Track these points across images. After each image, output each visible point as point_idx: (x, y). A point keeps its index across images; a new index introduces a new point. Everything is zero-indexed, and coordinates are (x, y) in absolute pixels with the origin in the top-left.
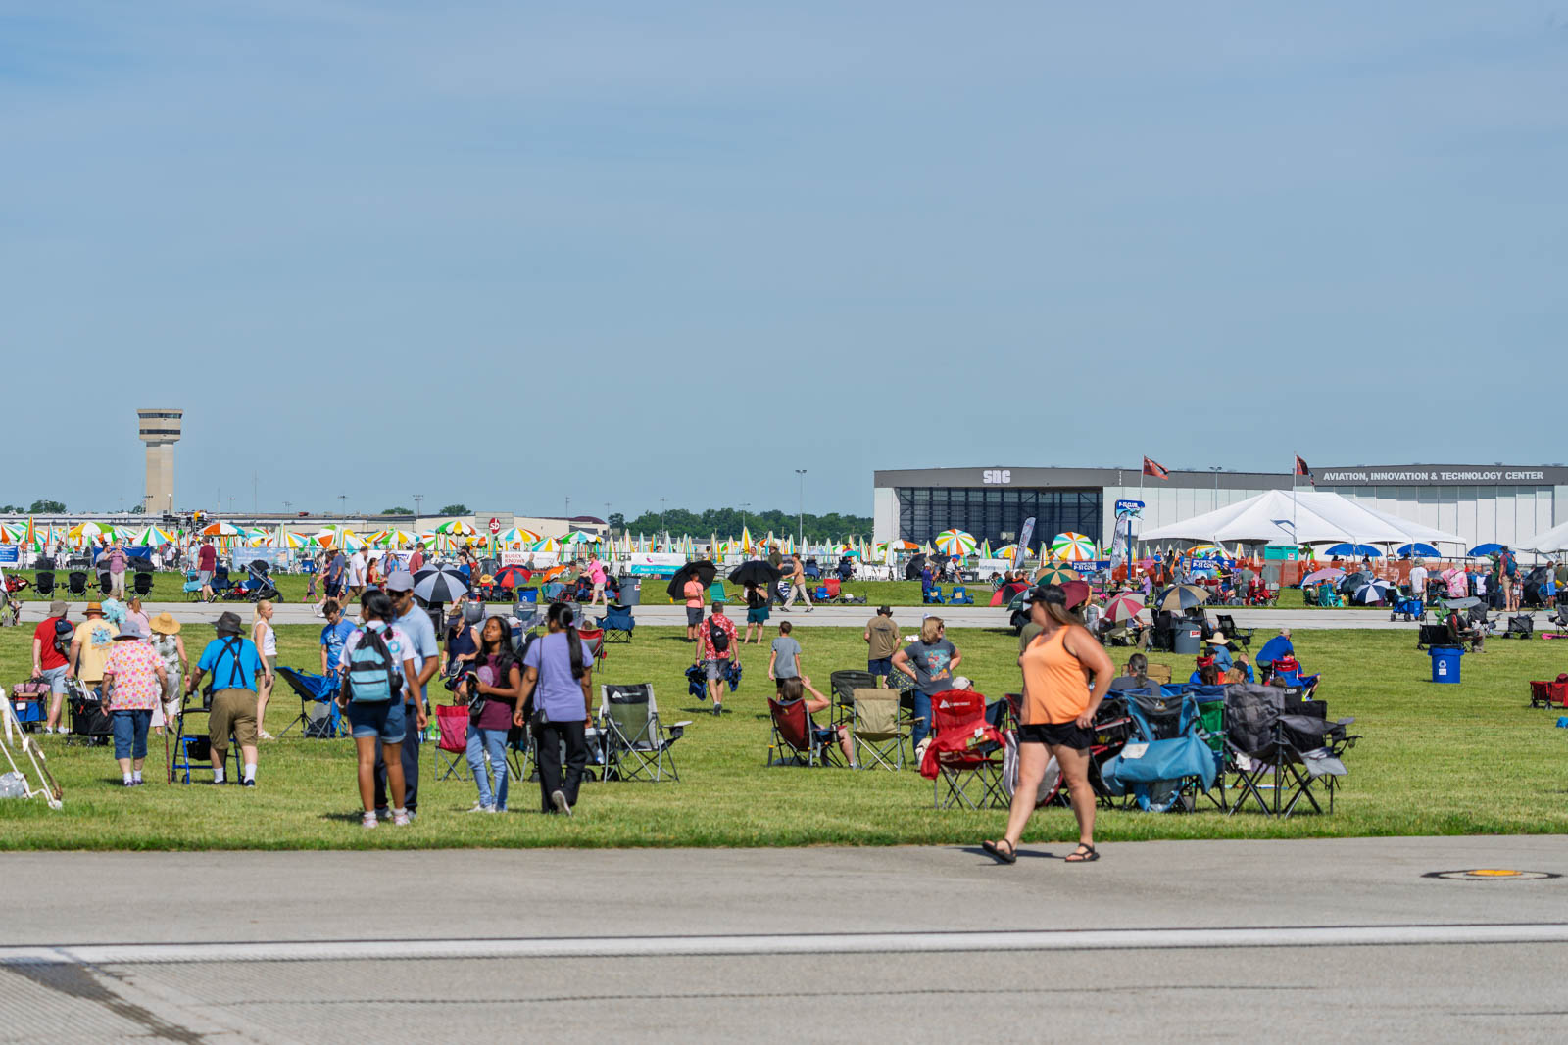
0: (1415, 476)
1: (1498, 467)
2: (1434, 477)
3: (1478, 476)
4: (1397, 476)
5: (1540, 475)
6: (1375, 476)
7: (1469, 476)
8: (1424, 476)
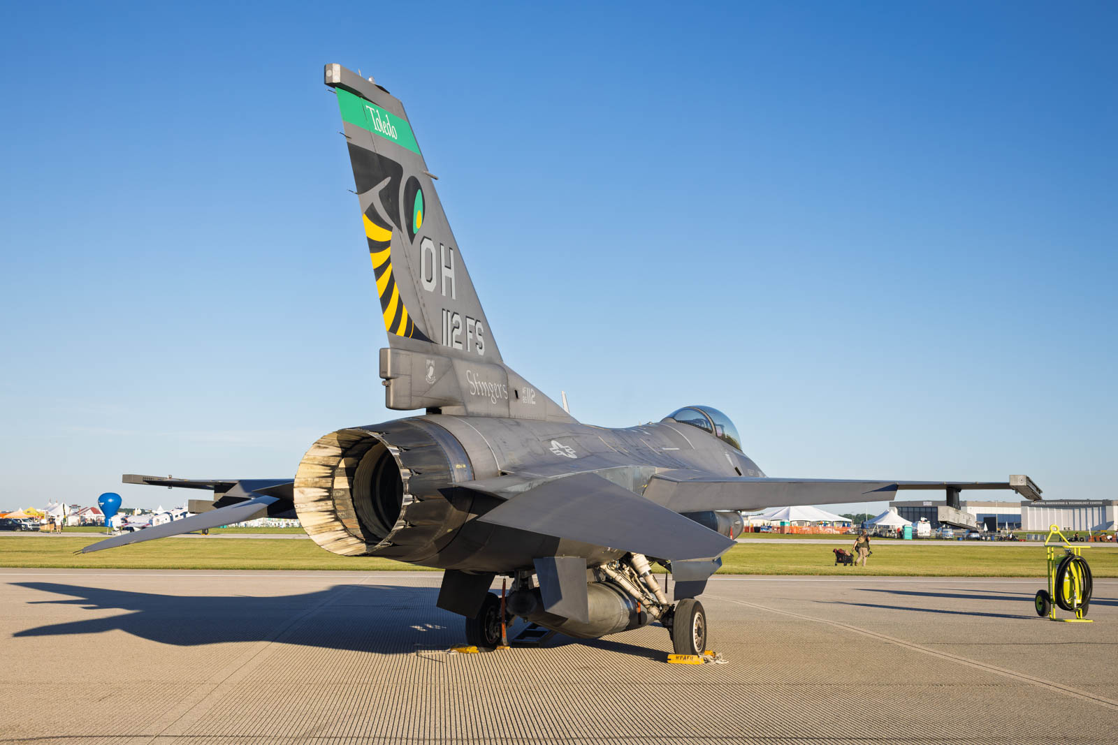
0: (1061, 503)
1: (1088, 500)
2: (1067, 503)
3: (1081, 503)
4: (1054, 503)
5: (1101, 503)
6: (1047, 503)
7: (1078, 503)
8: (1064, 503)
